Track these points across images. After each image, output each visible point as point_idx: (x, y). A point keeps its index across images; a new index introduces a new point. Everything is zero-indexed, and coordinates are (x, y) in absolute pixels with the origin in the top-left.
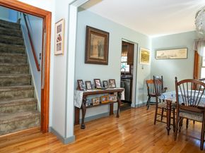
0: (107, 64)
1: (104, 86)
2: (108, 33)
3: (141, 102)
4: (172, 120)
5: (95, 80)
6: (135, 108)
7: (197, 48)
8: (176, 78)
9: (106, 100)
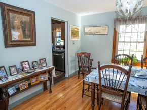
0: (35, 44)
1: (33, 67)
2: (34, 12)
3: (73, 72)
4: (96, 95)
5: (22, 63)
6: (68, 78)
7: (115, 26)
8: (99, 63)
9: (36, 81)
